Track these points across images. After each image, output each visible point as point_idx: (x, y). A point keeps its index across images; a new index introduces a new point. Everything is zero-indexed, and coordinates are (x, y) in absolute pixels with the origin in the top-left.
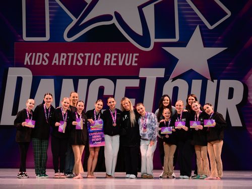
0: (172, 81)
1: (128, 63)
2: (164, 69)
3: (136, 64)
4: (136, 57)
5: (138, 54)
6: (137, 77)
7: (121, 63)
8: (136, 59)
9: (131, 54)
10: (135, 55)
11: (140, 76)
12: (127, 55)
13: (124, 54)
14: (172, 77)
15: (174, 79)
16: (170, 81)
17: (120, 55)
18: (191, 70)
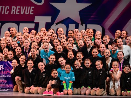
0: (56, 25)
1: (27, 12)
2: (51, 17)
3: (33, 14)
4: (33, 9)
5: (33, 7)
6: (33, 22)
7: (22, 13)
8: (33, 10)
9: (29, 7)
10: (32, 7)
11: (35, 22)
12: (27, 7)
13: (25, 7)
14: (56, 22)
15: (57, 24)
16: (54, 25)
17: (22, 7)
18: (68, 18)
